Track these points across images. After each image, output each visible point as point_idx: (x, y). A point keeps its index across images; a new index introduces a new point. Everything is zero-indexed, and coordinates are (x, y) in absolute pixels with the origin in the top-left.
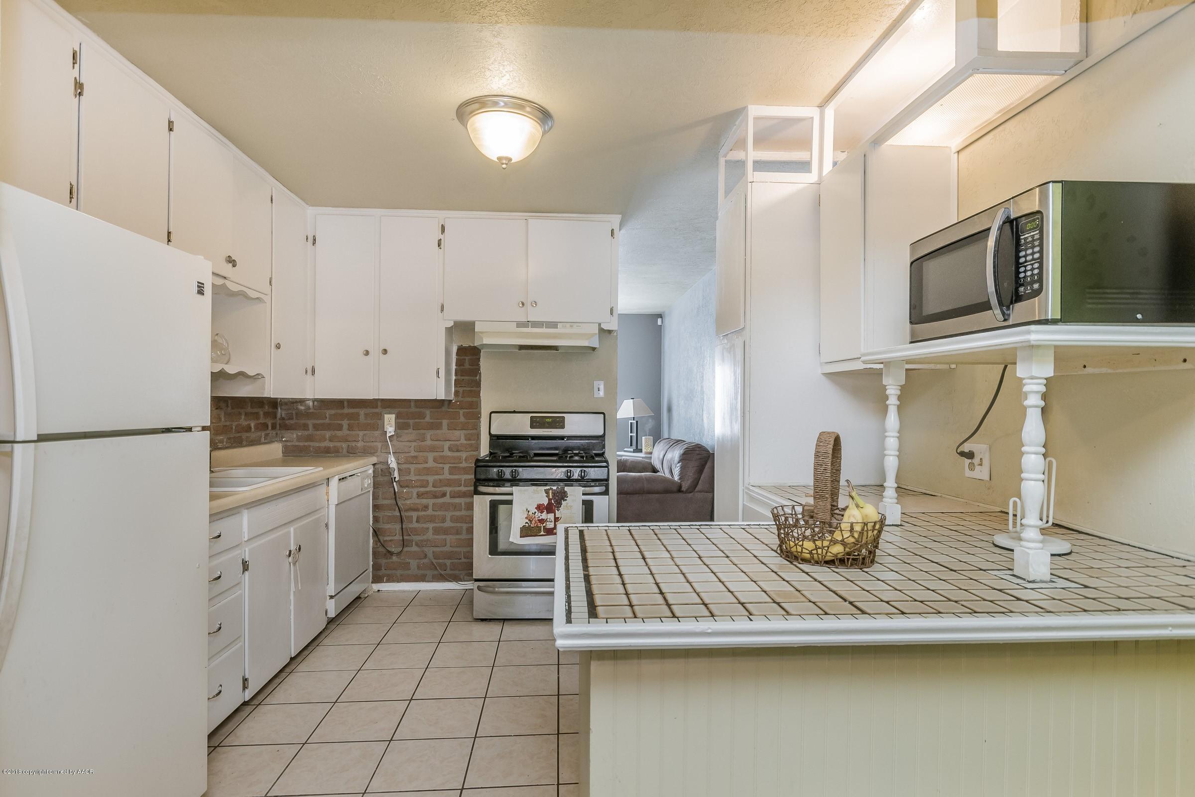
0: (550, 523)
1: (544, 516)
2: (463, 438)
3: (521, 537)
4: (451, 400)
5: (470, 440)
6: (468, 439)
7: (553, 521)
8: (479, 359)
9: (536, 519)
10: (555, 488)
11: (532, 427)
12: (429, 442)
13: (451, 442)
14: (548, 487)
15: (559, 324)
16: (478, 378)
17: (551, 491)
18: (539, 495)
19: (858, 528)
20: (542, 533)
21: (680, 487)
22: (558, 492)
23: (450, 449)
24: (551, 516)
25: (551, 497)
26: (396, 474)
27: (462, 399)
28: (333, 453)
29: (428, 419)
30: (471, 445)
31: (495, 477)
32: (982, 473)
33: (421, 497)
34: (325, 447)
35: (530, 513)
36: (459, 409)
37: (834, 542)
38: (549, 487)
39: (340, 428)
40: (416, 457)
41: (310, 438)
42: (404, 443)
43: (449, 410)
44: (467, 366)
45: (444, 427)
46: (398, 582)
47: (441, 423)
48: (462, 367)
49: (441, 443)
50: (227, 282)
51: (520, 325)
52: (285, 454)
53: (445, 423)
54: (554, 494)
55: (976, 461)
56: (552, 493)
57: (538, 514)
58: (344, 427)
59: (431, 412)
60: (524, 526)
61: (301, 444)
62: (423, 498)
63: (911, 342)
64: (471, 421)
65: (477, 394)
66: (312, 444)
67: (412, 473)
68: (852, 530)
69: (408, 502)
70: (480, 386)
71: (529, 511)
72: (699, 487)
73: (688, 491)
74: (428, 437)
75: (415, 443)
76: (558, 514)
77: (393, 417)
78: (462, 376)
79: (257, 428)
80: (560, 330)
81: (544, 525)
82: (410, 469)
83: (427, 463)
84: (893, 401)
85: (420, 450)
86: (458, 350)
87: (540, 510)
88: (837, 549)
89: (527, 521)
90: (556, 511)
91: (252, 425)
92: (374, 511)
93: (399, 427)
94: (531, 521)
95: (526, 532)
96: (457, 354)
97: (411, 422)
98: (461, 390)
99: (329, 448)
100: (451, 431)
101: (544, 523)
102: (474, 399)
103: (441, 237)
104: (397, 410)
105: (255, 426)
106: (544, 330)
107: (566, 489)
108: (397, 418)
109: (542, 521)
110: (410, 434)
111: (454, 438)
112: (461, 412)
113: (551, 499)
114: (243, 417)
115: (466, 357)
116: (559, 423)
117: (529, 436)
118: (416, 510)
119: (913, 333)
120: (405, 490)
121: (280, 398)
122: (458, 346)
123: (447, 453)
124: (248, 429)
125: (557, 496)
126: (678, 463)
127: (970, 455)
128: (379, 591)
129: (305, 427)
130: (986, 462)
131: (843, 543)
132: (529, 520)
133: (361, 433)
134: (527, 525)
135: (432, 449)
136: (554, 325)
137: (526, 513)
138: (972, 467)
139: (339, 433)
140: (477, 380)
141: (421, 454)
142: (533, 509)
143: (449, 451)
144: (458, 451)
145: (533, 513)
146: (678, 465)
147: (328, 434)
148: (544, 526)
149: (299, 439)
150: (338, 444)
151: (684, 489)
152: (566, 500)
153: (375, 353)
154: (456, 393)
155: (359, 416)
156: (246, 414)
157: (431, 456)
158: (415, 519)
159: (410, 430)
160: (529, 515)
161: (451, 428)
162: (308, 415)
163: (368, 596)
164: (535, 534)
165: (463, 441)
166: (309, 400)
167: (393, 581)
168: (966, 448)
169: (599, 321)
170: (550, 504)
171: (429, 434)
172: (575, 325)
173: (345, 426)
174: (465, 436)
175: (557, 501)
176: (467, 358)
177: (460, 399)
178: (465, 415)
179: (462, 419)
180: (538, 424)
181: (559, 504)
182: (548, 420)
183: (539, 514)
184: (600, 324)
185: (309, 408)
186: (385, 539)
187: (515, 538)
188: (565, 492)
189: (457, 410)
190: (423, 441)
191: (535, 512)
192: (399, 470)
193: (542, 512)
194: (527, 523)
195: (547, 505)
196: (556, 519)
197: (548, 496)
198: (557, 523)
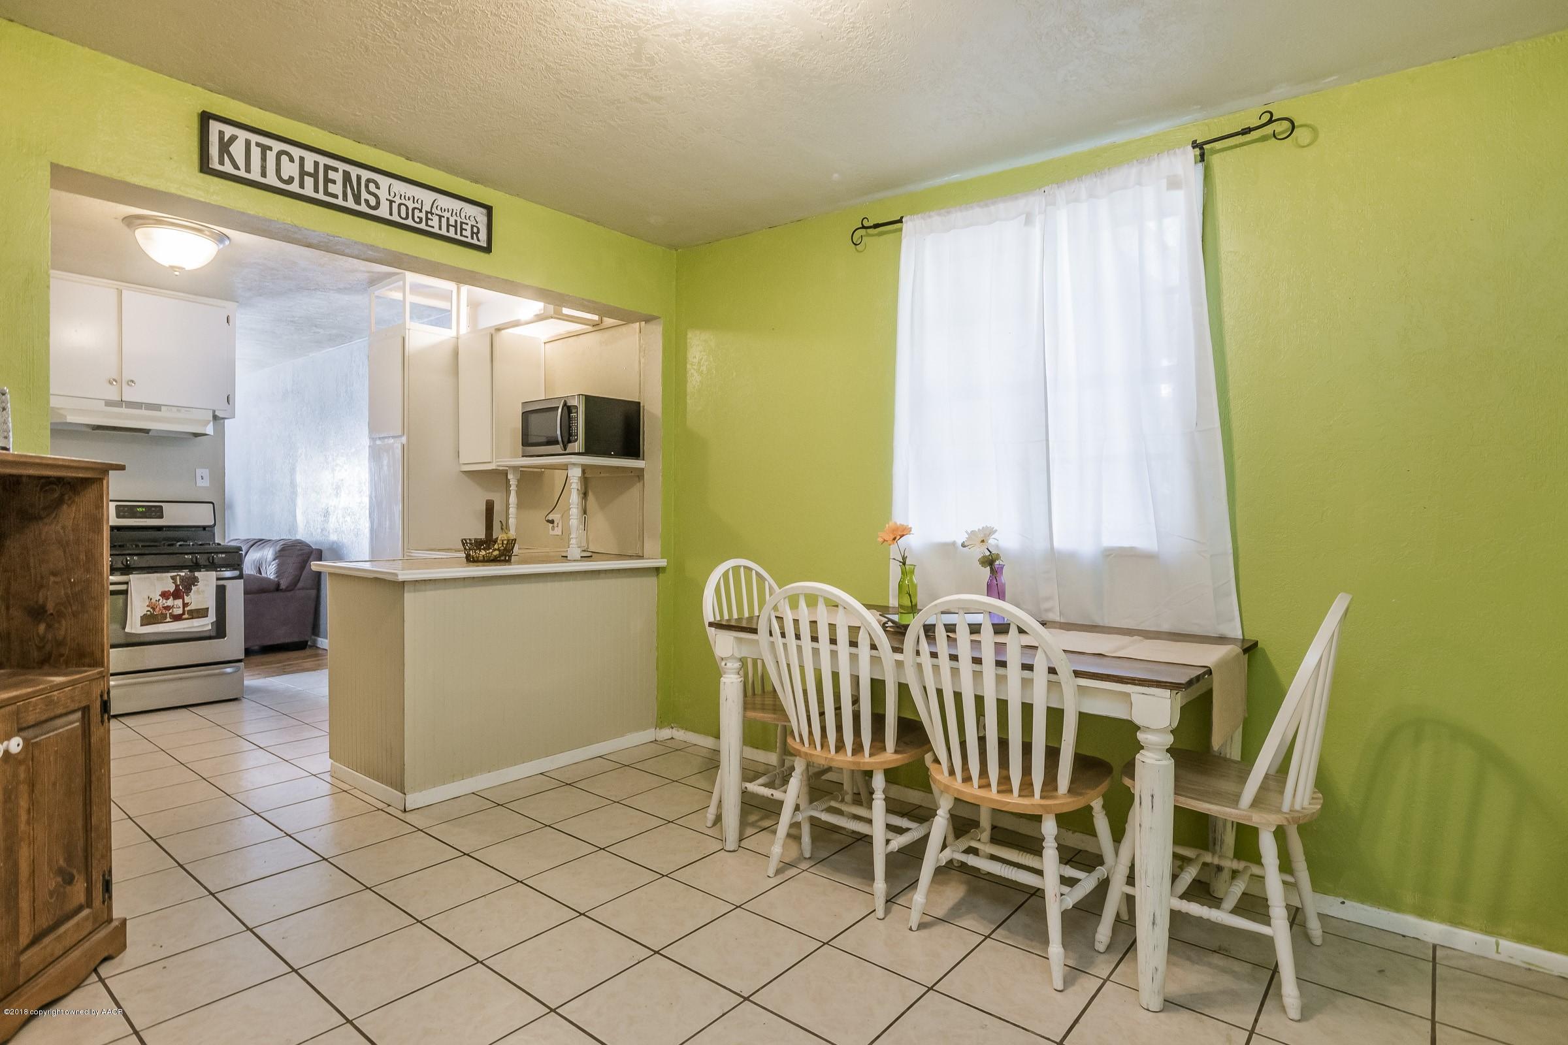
0: (178, 609)
1: (170, 602)
3: (141, 625)
7: (181, 606)
9: (161, 606)
10: (183, 574)
11: (120, 517)
14: (174, 574)
15: (162, 407)
17: (178, 577)
18: (165, 582)
19: (505, 542)
20: (168, 620)
21: (278, 584)
22: (186, 578)
24: (179, 602)
25: (178, 583)
32: (558, 531)
35: (153, 601)
37: (495, 550)
38: (176, 574)
51: (109, 403)
54: (182, 579)
55: (555, 524)
56: (180, 580)
57: (162, 601)
60: (145, 613)
63: (523, 456)
68: (503, 543)
71: (151, 599)
72: (300, 585)
73: (288, 590)
76: (187, 600)
80: (164, 413)
81: (171, 611)
84: (513, 488)
87: (165, 596)
88: (496, 553)
89: (149, 609)
90: (185, 597)
94: (154, 609)
95: (147, 620)
106: (143, 412)
107: (197, 574)
109: (168, 608)
113: (179, 585)
116: (158, 512)
119: (523, 452)
125: (186, 582)
126: (274, 560)
127: (552, 522)
130: (560, 525)
131: (499, 550)
132: (152, 607)
134: (149, 613)
136: (157, 407)
137: (148, 600)
138: (553, 528)
142: (156, 596)
145: (156, 601)
146: (274, 562)
148: (170, 613)
151: (283, 586)
152: (197, 586)
160: (152, 603)
164: (159, 621)
168: (550, 517)
170: (177, 590)
172: (184, 410)
175: (185, 587)
180: (126, 513)
181: (188, 590)
182: (140, 509)
183: (164, 601)
184: (214, 411)
187: (134, 626)
188: (195, 578)
191: (159, 600)
193: (167, 599)
194: (148, 611)
195: (173, 592)
196: (185, 605)
197: (175, 582)
198: (186, 609)
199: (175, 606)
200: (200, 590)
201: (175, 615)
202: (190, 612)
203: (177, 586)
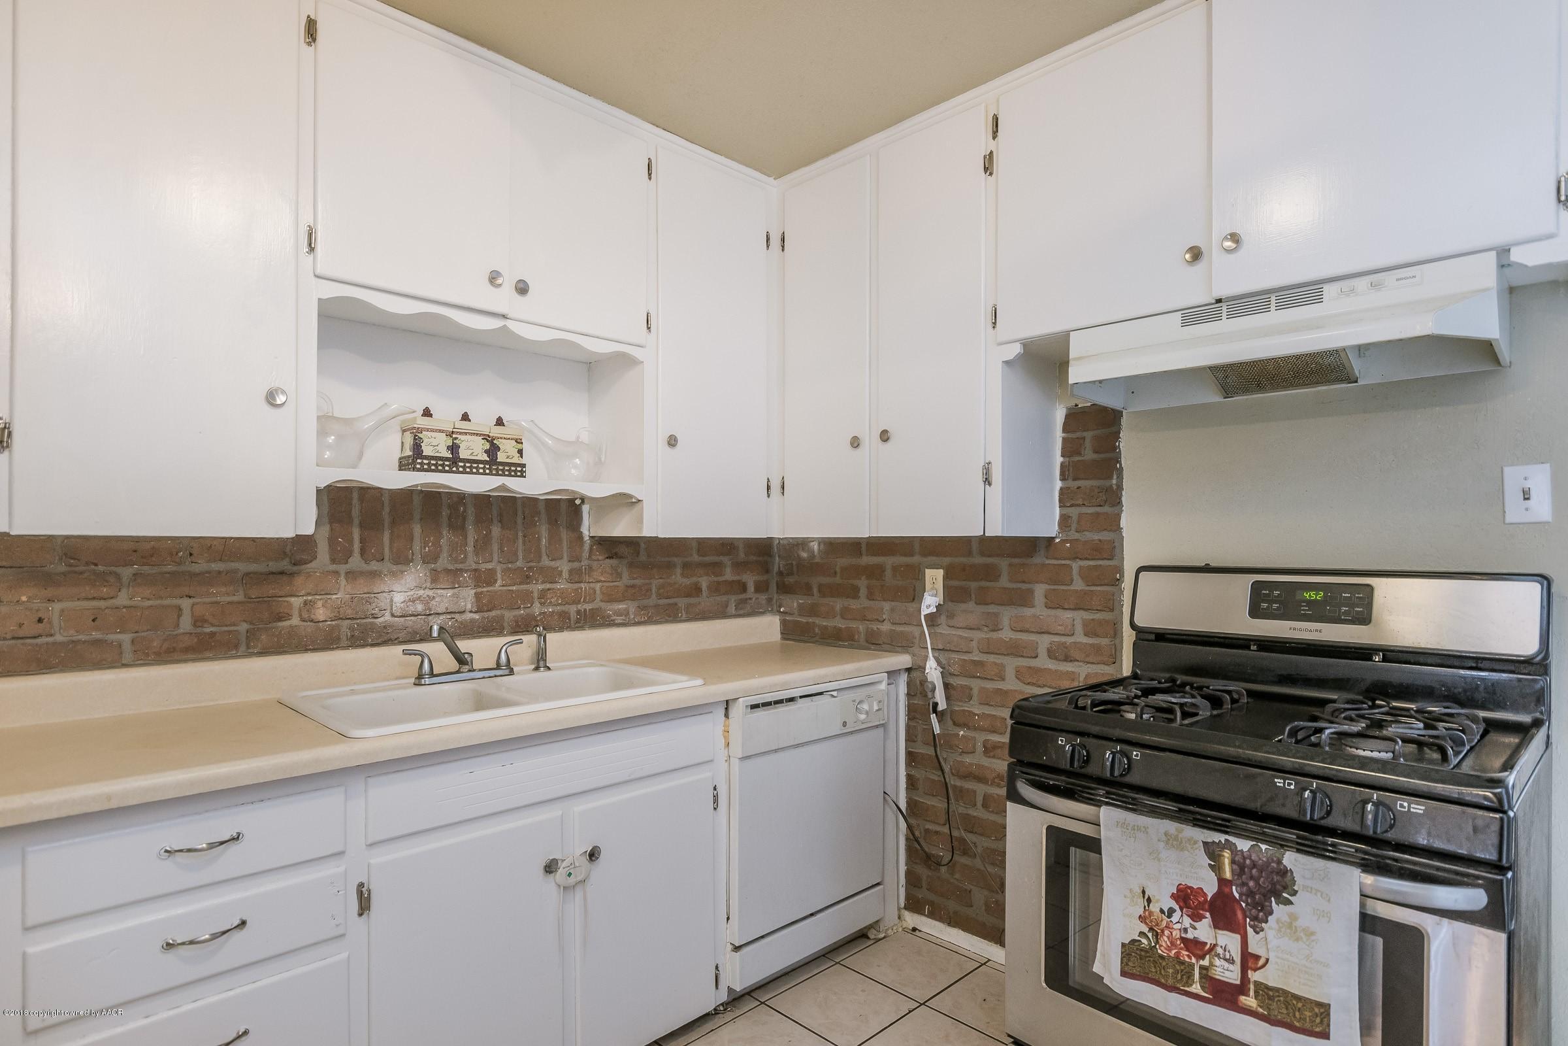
0: (1226, 965)
1: (1203, 930)
2: (1079, 629)
3: (1122, 974)
4: (1054, 538)
5: (1096, 635)
6: (1090, 630)
7: (1238, 959)
8: (1116, 436)
9: (1176, 934)
10: (1244, 845)
11: (1255, 612)
12: (1006, 634)
13: (1057, 639)
14: (1220, 838)
16: (1114, 482)
17: (1227, 854)
18: (1186, 855)
20: (1199, 988)
22: (1254, 865)
23: (1051, 654)
24: (1229, 941)
25: (1228, 875)
26: (940, 697)
27: (1077, 536)
28: (847, 641)
29: (1004, 582)
30: (1097, 649)
31: (1065, 764)
33: (992, 754)
34: (835, 627)
35: (1155, 908)
36: (1069, 559)
38: (1223, 839)
39: (854, 593)
40: (980, 664)
41: (813, 611)
42: (960, 632)
43: (1047, 562)
44: (1089, 455)
45: (1037, 602)
46: (949, 924)
47: (1031, 592)
48: (1077, 458)
49: (1033, 637)
50: (509, 323)
51: (1193, 316)
52: (785, 636)
53: (1040, 590)
54: (1241, 865)
56: (1233, 862)
57: (1181, 920)
58: (861, 591)
59: (1010, 565)
60: (1133, 941)
61: (804, 620)
62: (994, 757)
64: (1099, 588)
65: (1113, 525)
66: (818, 621)
67: (975, 698)
69: (968, 759)
70: (1118, 503)
71: (1149, 900)
74: (1005, 622)
75: (978, 632)
76: (1255, 942)
77: (940, 573)
78: (1075, 479)
79: (716, 589)
81: (1205, 962)
82: (971, 689)
83: (1003, 680)
85: (989, 649)
86: (1067, 417)
87: (1188, 907)
89: (1146, 929)
90: (1250, 930)
91: (704, 586)
92: (908, 764)
93: (953, 594)
94: (1157, 934)
95: (1142, 963)
96: (1066, 429)
97: (974, 585)
98: (1074, 512)
99: (840, 629)
100: (1052, 612)
101: (1203, 958)
102: (1106, 536)
103: (992, 145)
104: (947, 560)
105: (709, 588)
107: (1290, 861)
108: (946, 578)
109: (1196, 947)
110: (971, 612)
111: (1060, 629)
112: (1076, 565)
113: (1230, 883)
114: (679, 571)
115: (1085, 434)
116: (1359, 604)
117: (1252, 640)
118: (981, 779)
120: (962, 733)
121: (779, 538)
122: (1069, 409)
123: (1044, 662)
124: (696, 590)
125: (1252, 878)
128: (914, 929)
129: (807, 590)
132: (1151, 929)
133: (887, 606)
134: (1144, 941)
135: (1015, 650)
137: (1141, 902)
139: (854, 604)
140: (1111, 486)
141: (992, 658)
142: (1163, 896)
143: (1050, 657)
144: (1067, 659)
145: (1162, 911)
147: (838, 604)
148: (1202, 968)
149: (802, 610)
150: (853, 625)
152: (1291, 903)
153: (870, 439)
154: (1064, 521)
155: (884, 571)
156: (686, 566)
157: (1011, 664)
158: (980, 800)
159: (971, 605)
160: (1151, 913)
161: (1054, 603)
162: (812, 567)
163: (884, 937)
164: (1170, 982)
165: (1080, 638)
166: (813, 539)
167: (940, 920)
169: (1500, 239)
170: (1224, 896)
171: (1007, 615)
172: (1389, 278)
173: (863, 592)
174: (1085, 624)
175: (1250, 894)
176: (1088, 435)
177: (1074, 535)
178: (1085, 575)
179: (1078, 585)
180: (1275, 606)
181: (1260, 913)
183: (1187, 921)
184: (1503, 252)
185: (813, 556)
186: (927, 827)
187: (1108, 970)
188: (1284, 872)
189: (1067, 562)
190: (993, 631)
191: (1171, 912)
192: (947, 686)
193: (1196, 917)
194: (1142, 934)
195: (1215, 896)
196: (1249, 960)
197: (1216, 868)
198: (1254, 976)
199: (1219, 950)
200: (1299, 923)
201: (1212, 979)
202: (1264, 991)
203: (1222, 882)
